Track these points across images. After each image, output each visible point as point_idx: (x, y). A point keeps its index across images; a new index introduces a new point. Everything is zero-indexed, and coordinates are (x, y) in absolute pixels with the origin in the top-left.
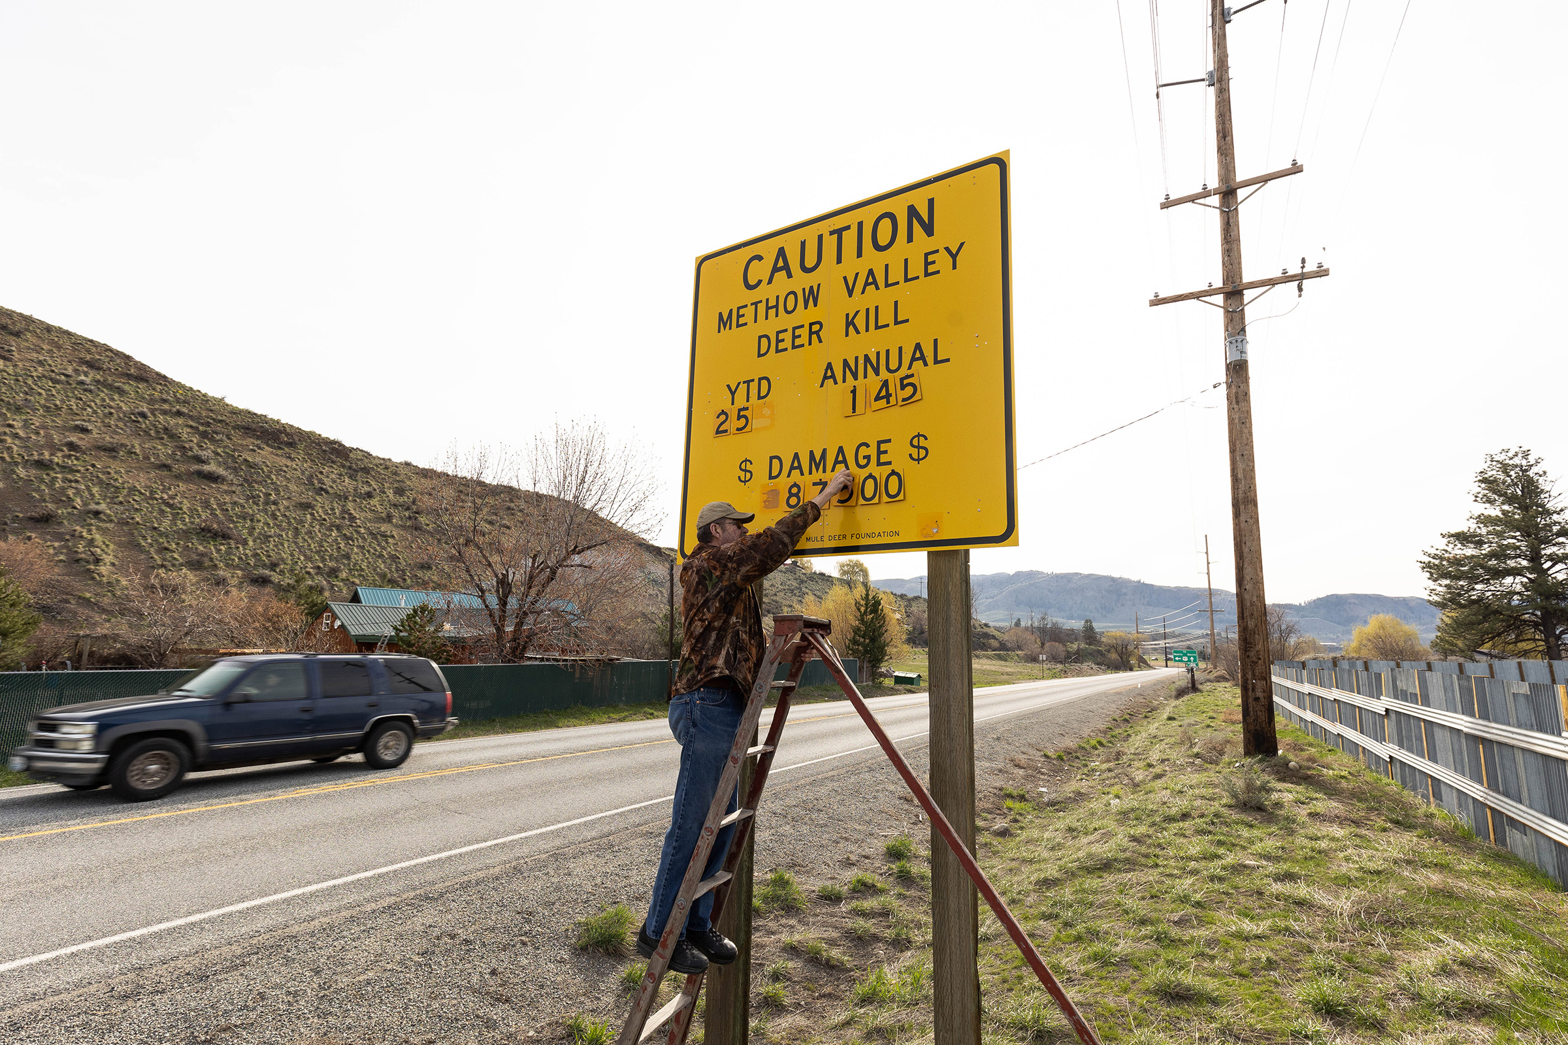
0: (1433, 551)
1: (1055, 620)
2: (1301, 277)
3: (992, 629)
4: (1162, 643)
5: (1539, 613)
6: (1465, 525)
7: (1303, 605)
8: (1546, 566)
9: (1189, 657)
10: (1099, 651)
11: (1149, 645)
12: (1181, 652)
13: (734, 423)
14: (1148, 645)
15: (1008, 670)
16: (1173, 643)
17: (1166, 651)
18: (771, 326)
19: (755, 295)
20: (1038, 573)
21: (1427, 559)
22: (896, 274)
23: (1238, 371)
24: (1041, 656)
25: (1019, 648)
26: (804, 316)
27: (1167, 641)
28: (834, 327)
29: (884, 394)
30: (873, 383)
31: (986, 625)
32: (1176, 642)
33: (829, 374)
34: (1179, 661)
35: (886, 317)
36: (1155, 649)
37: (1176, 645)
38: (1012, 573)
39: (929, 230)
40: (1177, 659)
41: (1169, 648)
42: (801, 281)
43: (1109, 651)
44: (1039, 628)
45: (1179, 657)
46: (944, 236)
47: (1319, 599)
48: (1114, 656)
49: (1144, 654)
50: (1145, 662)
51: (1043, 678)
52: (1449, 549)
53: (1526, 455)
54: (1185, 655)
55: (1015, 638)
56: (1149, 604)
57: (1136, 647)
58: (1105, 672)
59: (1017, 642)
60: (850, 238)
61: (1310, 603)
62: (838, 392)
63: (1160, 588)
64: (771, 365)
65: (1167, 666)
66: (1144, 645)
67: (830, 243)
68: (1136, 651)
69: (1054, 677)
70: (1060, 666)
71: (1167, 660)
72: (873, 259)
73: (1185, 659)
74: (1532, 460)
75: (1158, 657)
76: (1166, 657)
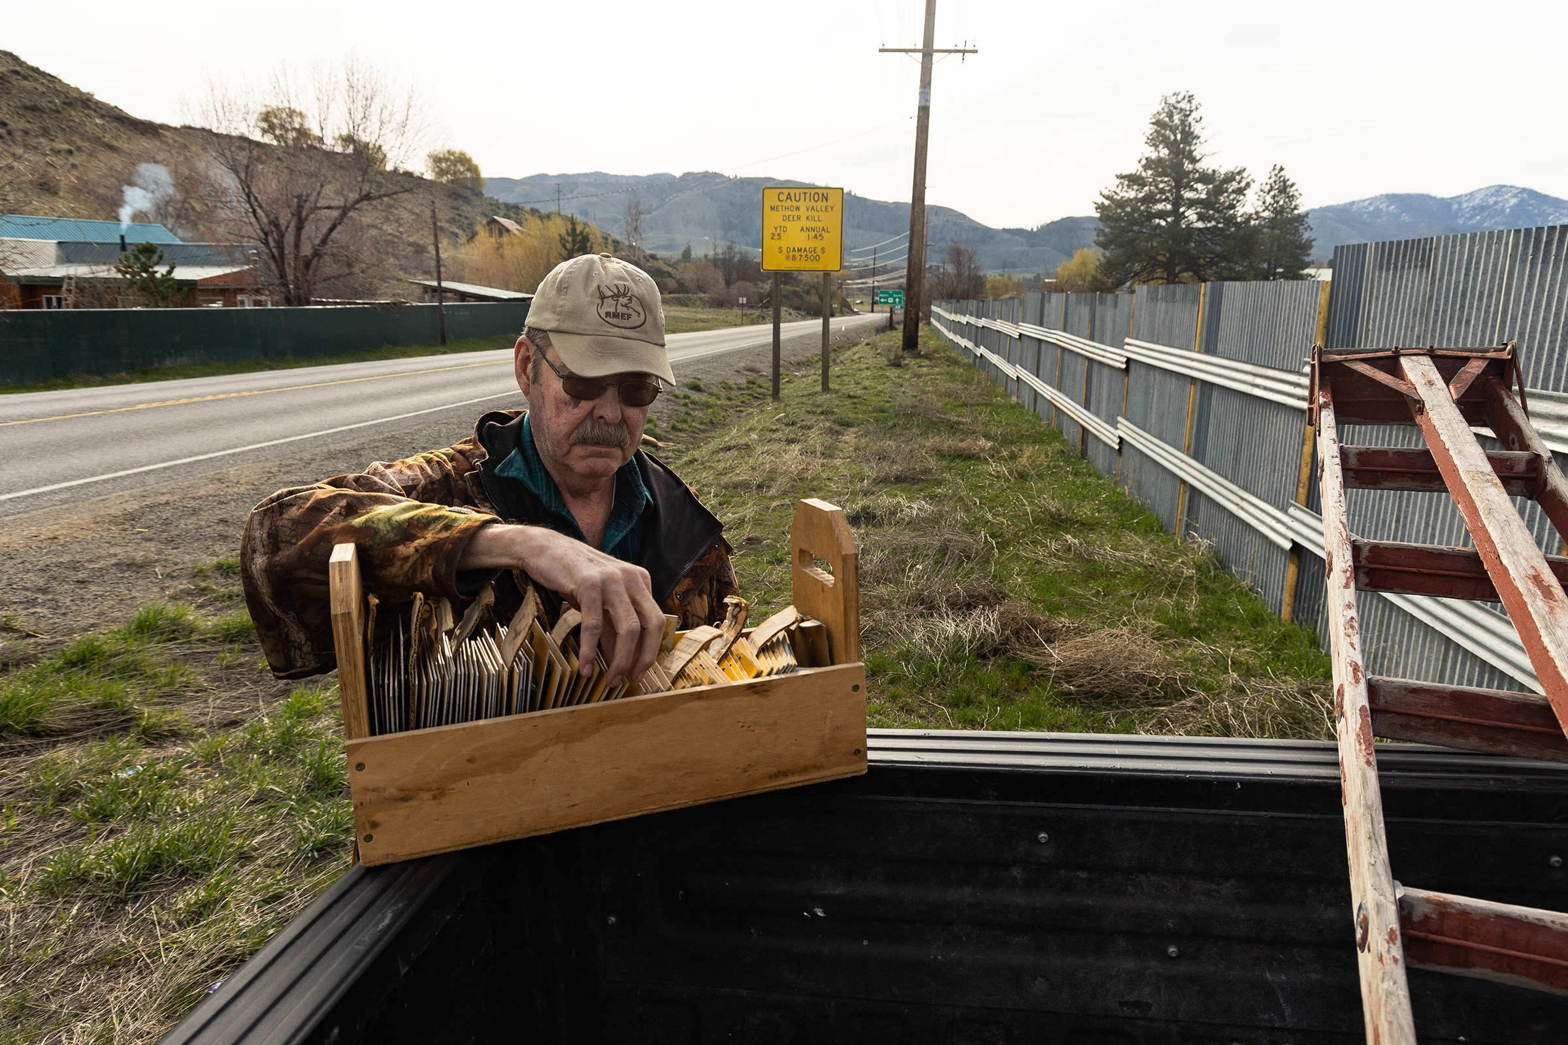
0: (1106, 193)
1: (744, 248)
2: (964, 52)
3: (661, 262)
4: (870, 281)
5: (1168, 255)
6: (1134, 168)
7: (1035, 230)
8: (1182, 210)
9: (895, 298)
10: (795, 293)
11: (857, 284)
12: (887, 293)
13: (776, 237)
14: (854, 284)
15: (700, 316)
16: (883, 281)
17: (873, 292)
18: (787, 213)
19: (782, 203)
20: (716, 175)
21: (1101, 200)
22: (819, 209)
23: (924, 112)
24: (741, 299)
25: (701, 289)
26: (795, 213)
27: (877, 278)
28: (803, 218)
29: (816, 237)
30: (813, 234)
31: (653, 257)
32: (887, 280)
33: (802, 229)
34: (885, 303)
35: (816, 219)
36: (861, 290)
37: (886, 283)
38: (678, 173)
39: (827, 200)
40: (882, 300)
41: (879, 287)
42: (795, 204)
43: (808, 292)
44: (724, 260)
45: (885, 298)
46: (830, 203)
47: (1053, 223)
48: (813, 298)
49: (847, 295)
50: (849, 307)
51: (742, 324)
52: (1118, 191)
53: (1190, 99)
54: (891, 296)
55: (695, 277)
56: (859, 227)
57: (840, 287)
58: (804, 319)
59: (698, 281)
60: (808, 196)
61: (1042, 227)
62: (805, 234)
63: (875, 203)
64: (786, 223)
65: (872, 311)
66: (849, 284)
67: (803, 196)
68: (839, 292)
69: (753, 323)
70: (757, 313)
71: (874, 303)
72: (813, 203)
73: (891, 300)
74: (1194, 103)
75: (864, 300)
76: (873, 299)
